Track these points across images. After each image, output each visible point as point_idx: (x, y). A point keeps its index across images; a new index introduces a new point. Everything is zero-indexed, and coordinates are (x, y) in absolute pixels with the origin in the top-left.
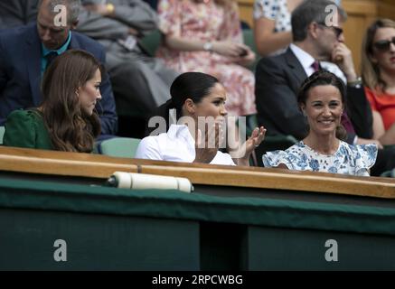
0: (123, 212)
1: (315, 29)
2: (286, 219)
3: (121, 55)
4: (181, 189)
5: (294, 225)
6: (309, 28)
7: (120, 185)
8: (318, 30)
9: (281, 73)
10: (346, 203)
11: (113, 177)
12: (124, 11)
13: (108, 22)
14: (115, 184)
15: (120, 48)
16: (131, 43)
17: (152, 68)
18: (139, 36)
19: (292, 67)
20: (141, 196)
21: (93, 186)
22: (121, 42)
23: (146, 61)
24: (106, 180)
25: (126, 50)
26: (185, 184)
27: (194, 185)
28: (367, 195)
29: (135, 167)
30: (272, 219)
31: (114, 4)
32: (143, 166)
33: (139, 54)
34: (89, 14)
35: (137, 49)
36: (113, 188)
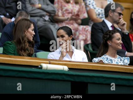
0: (44, 78)
1: (111, 13)
2: (101, 81)
3: (43, 22)
4: (64, 70)
5: (104, 83)
6: (109, 13)
7: (43, 68)
8: (112, 13)
9: (101, 29)
10: (123, 75)
11: (41, 65)
12: (45, 7)
13: (39, 11)
14: (41, 68)
15: (43, 20)
16: (47, 18)
17: (54, 27)
18: (50, 16)
19: (104, 27)
20: (50, 72)
21: (33, 68)
22: (44, 18)
23: (52, 25)
24: (38, 66)
25: (45, 21)
26: (66, 68)
27: (69, 68)
28: (130, 72)
29: (48, 62)
30: (96, 81)
31: (41, 4)
32: (51, 62)
33: (50, 22)
34: (32, 8)
35: (49, 20)
36: (41, 70)
